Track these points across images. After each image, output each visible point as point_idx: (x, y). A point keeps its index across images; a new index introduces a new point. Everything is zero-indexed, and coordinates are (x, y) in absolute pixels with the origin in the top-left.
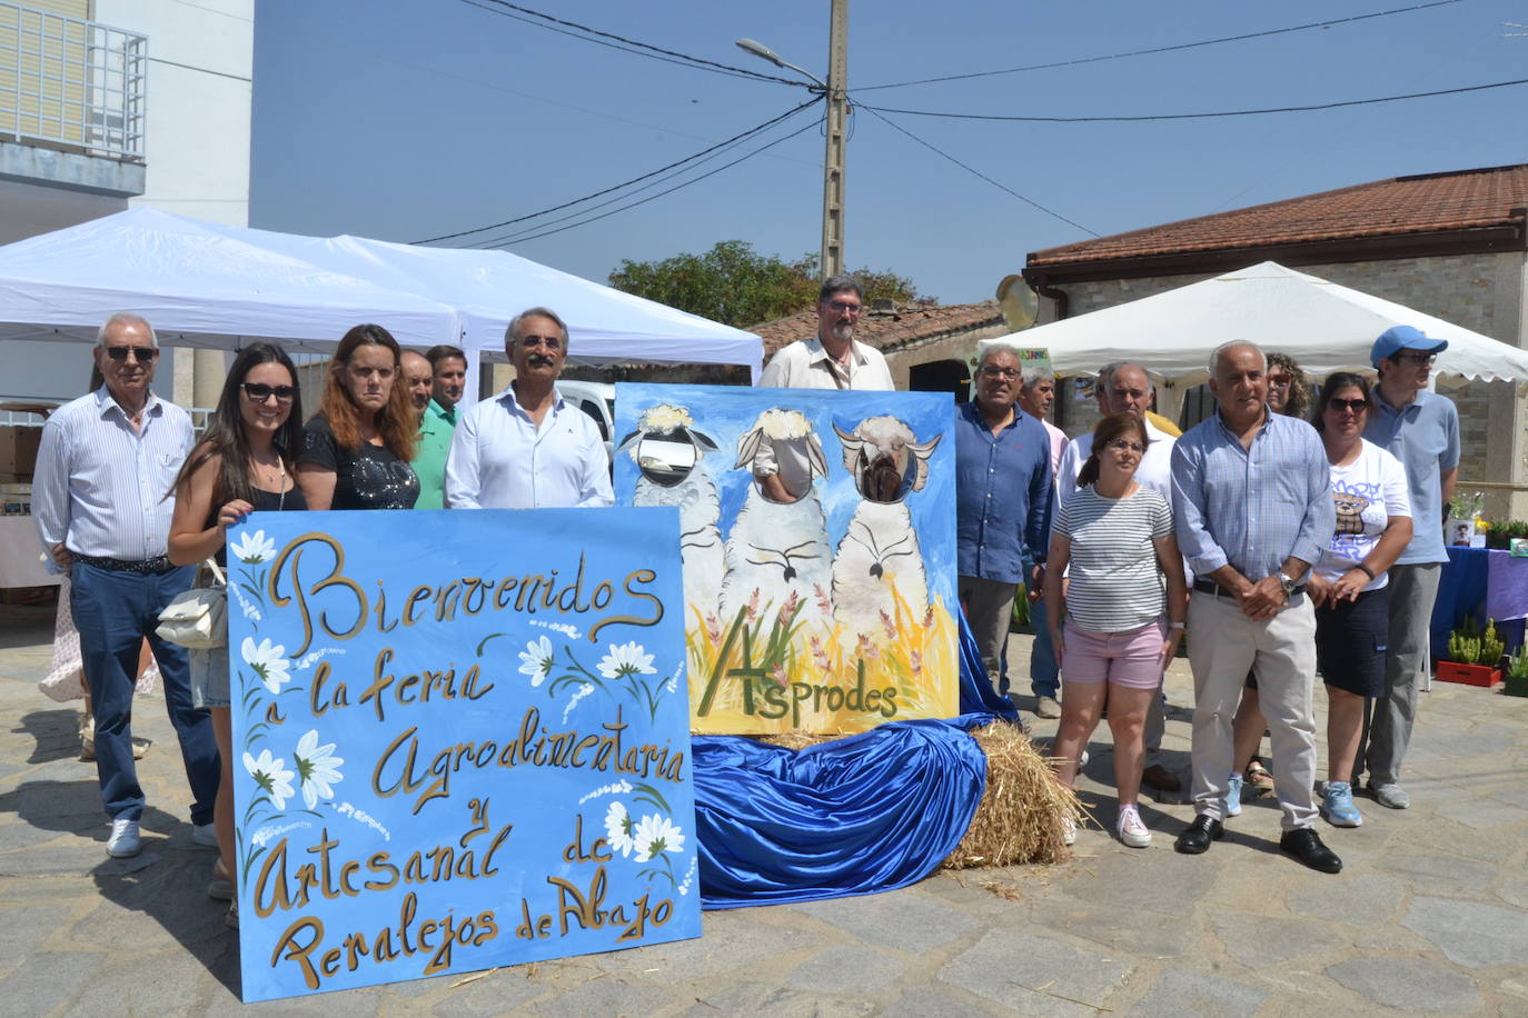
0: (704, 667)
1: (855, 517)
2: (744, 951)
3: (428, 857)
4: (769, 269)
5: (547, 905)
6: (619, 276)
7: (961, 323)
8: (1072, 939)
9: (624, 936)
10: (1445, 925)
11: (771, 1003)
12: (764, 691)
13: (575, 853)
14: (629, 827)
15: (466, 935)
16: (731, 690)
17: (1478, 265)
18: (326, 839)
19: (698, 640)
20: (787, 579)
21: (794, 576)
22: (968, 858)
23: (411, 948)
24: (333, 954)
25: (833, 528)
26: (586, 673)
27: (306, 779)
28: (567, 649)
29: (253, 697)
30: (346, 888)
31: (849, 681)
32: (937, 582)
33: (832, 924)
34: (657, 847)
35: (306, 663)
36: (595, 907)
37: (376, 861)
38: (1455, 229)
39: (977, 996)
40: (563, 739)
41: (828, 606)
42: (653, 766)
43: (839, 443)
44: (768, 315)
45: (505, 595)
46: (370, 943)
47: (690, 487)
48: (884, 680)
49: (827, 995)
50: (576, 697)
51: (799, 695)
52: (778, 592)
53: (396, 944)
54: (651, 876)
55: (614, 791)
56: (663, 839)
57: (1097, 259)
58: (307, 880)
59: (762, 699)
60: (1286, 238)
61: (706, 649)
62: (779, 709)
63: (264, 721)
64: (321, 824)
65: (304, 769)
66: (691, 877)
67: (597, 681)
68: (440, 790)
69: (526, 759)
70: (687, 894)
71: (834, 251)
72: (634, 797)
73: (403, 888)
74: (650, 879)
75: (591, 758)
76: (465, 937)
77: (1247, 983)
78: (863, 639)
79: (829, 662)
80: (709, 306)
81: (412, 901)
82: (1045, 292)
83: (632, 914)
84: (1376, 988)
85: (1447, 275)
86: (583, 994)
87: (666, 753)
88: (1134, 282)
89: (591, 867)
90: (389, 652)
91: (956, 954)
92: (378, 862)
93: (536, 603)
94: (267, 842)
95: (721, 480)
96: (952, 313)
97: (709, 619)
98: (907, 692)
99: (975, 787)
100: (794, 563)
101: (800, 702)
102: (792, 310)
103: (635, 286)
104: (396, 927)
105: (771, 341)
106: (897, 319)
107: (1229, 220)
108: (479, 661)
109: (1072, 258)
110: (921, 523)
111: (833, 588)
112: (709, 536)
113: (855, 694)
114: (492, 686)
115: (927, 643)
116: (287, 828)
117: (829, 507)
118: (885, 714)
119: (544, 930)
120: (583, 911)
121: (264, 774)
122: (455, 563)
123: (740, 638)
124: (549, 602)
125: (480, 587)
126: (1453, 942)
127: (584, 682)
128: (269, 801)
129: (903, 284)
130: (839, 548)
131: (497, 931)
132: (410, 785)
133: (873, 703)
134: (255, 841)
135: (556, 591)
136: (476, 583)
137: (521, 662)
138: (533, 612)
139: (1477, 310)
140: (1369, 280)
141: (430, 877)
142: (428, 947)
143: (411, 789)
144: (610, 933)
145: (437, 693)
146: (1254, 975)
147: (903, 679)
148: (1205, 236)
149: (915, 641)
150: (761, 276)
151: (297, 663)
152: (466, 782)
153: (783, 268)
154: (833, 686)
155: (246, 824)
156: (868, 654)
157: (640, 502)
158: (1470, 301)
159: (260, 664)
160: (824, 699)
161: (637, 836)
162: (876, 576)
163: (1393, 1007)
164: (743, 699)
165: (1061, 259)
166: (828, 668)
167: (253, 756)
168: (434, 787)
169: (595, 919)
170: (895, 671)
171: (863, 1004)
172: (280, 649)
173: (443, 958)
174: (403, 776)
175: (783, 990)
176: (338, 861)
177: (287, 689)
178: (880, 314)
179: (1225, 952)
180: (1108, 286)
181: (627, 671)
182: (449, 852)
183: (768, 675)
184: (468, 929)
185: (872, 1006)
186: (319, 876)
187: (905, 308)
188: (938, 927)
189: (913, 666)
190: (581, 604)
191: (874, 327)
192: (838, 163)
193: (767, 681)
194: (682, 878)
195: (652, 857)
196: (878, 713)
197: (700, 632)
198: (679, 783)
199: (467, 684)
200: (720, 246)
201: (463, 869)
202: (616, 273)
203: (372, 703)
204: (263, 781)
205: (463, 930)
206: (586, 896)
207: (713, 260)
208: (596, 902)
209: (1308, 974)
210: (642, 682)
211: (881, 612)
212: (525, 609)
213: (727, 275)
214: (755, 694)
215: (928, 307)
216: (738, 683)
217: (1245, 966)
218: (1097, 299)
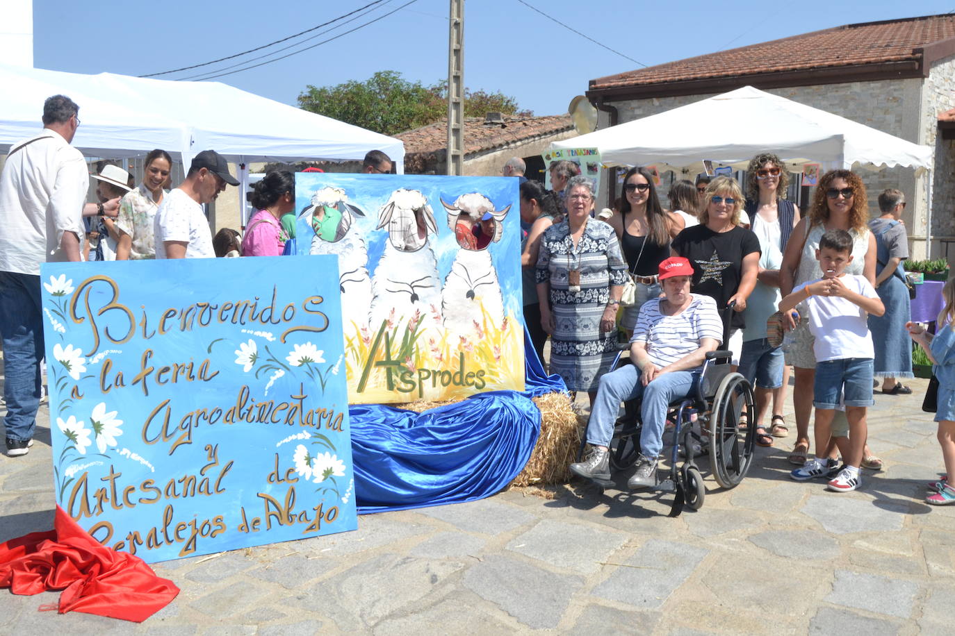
0: (360, 360)
1: (455, 260)
2: (385, 537)
3: (179, 482)
4: (413, 91)
5: (257, 511)
6: (305, 97)
7: (548, 129)
8: (593, 524)
9: (308, 530)
10: (827, 511)
11: (400, 565)
12: (400, 375)
13: (274, 478)
14: (309, 461)
15: (205, 531)
16: (378, 376)
17: (892, 87)
18: (113, 472)
19: (356, 343)
20: (413, 301)
21: (418, 299)
22: (530, 479)
23: (170, 540)
24: (120, 544)
25: (441, 267)
26: (279, 362)
27: (99, 434)
28: (267, 348)
29: (61, 381)
30: (127, 503)
31: (454, 367)
32: (509, 302)
33: (441, 520)
34: (328, 473)
35: (95, 360)
36: (288, 512)
37: (145, 485)
38: (876, 62)
39: (530, 558)
40: (265, 405)
41: (440, 319)
42: (324, 422)
43: (445, 211)
44: (413, 124)
45: (225, 314)
46: (143, 537)
47: (347, 242)
48: (477, 365)
49: (435, 560)
50: (273, 379)
51: (422, 376)
52: (408, 311)
53: (161, 537)
54: (324, 491)
55: (299, 438)
56: (332, 468)
57: (637, 84)
58: (101, 498)
59: (398, 380)
60: (765, 69)
61: (361, 349)
62: (410, 386)
63: (69, 397)
64: (110, 462)
65: (97, 427)
66: (350, 492)
67: (287, 368)
68: (186, 439)
69: (241, 419)
70: (348, 503)
71: (457, 78)
72: (313, 441)
73: (164, 502)
74: (324, 494)
75: (284, 418)
76: (205, 532)
77: (698, 546)
78: (463, 339)
79: (441, 355)
80: (369, 118)
81: (170, 510)
82: (602, 108)
83: (313, 516)
84: (777, 547)
85: (871, 94)
86: (281, 564)
87: (332, 413)
88: (662, 100)
89: (285, 487)
90: (150, 351)
91: (518, 535)
92: (147, 486)
93: (245, 319)
94: (74, 475)
95: (368, 237)
96: (543, 122)
97: (362, 329)
98: (492, 373)
99: (534, 432)
100: (417, 291)
101: (423, 381)
102: (430, 120)
103: (317, 105)
104: (160, 527)
105: (415, 143)
106: (504, 126)
107: (731, 56)
108: (209, 356)
109: (620, 83)
110: (498, 262)
111: (443, 307)
112: (361, 274)
113: (459, 375)
114: (218, 372)
115: (504, 341)
116: (88, 465)
117: (439, 255)
118: (478, 387)
119: (256, 527)
120: (280, 514)
121: (71, 432)
122: (192, 293)
123: (383, 341)
124: (254, 318)
125: (208, 308)
126: (831, 520)
127: (278, 369)
128: (75, 448)
129: (508, 101)
130: (446, 280)
131: (225, 527)
132: (166, 436)
133: (470, 380)
134: (66, 475)
135: (259, 310)
136: (206, 306)
137: (237, 357)
138: (243, 324)
139: (891, 118)
140: (820, 98)
141: (181, 495)
142: (181, 539)
143: (167, 439)
144: (299, 528)
145: (182, 377)
146: (703, 541)
147: (488, 364)
148: (712, 68)
149: (496, 340)
150: (408, 97)
151: (90, 359)
152: (203, 433)
153: (423, 90)
154: (444, 370)
155: (60, 464)
156: (466, 349)
157: (314, 252)
158: (886, 112)
159: (66, 361)
160: (438, 378)
161: (314, 466)
162: (470, 298)
163: (786, 557)
164: (386, 380)
165: (612, 84)
166: (441, 359)
167: (64, 420)
168: (182, 437)
169: (289, 519)
170: (484, 359)
171: (458, 564)
172: (79, 351)
173: (191, 545)
174: (162, 430)
175: (408, 558)
176: (121, 485)
177: (85, 377)
178: (492, 123)
179: (688, 529)
180: (645, 103)
181: (305, 361)
182: (193, 479)
183: (402, 364)
184: (207, 527)
185: (463, 565)
186: (109, 495)
187: (510, 118)
188: (508, 520)
189: (495, 356)
190: (275, 319)
191: (487, 132)
192: (459, 16)
193: (401, 368)
194: (344, 492)
195: (325, 479)
196: (474, 387)
197: (357, 337)
198: (342, 432)
199: (202, 372)
200: (378, 75)
201: (202, 489)
202: (303, 95)
203: (140, 384)
204: (70, 436)
205: (203, 528)
206: (282, 505)
207: (372, 85)
208: (289, 509)
209: (737, 540)
210: (316, 368)
211: (474, 321)
212: (238, 321)
213: (384, 96)
214: (394, 377)
215: (526, 118)
216: (383, 370)
217: (698, 536)
218: (638, 112)
